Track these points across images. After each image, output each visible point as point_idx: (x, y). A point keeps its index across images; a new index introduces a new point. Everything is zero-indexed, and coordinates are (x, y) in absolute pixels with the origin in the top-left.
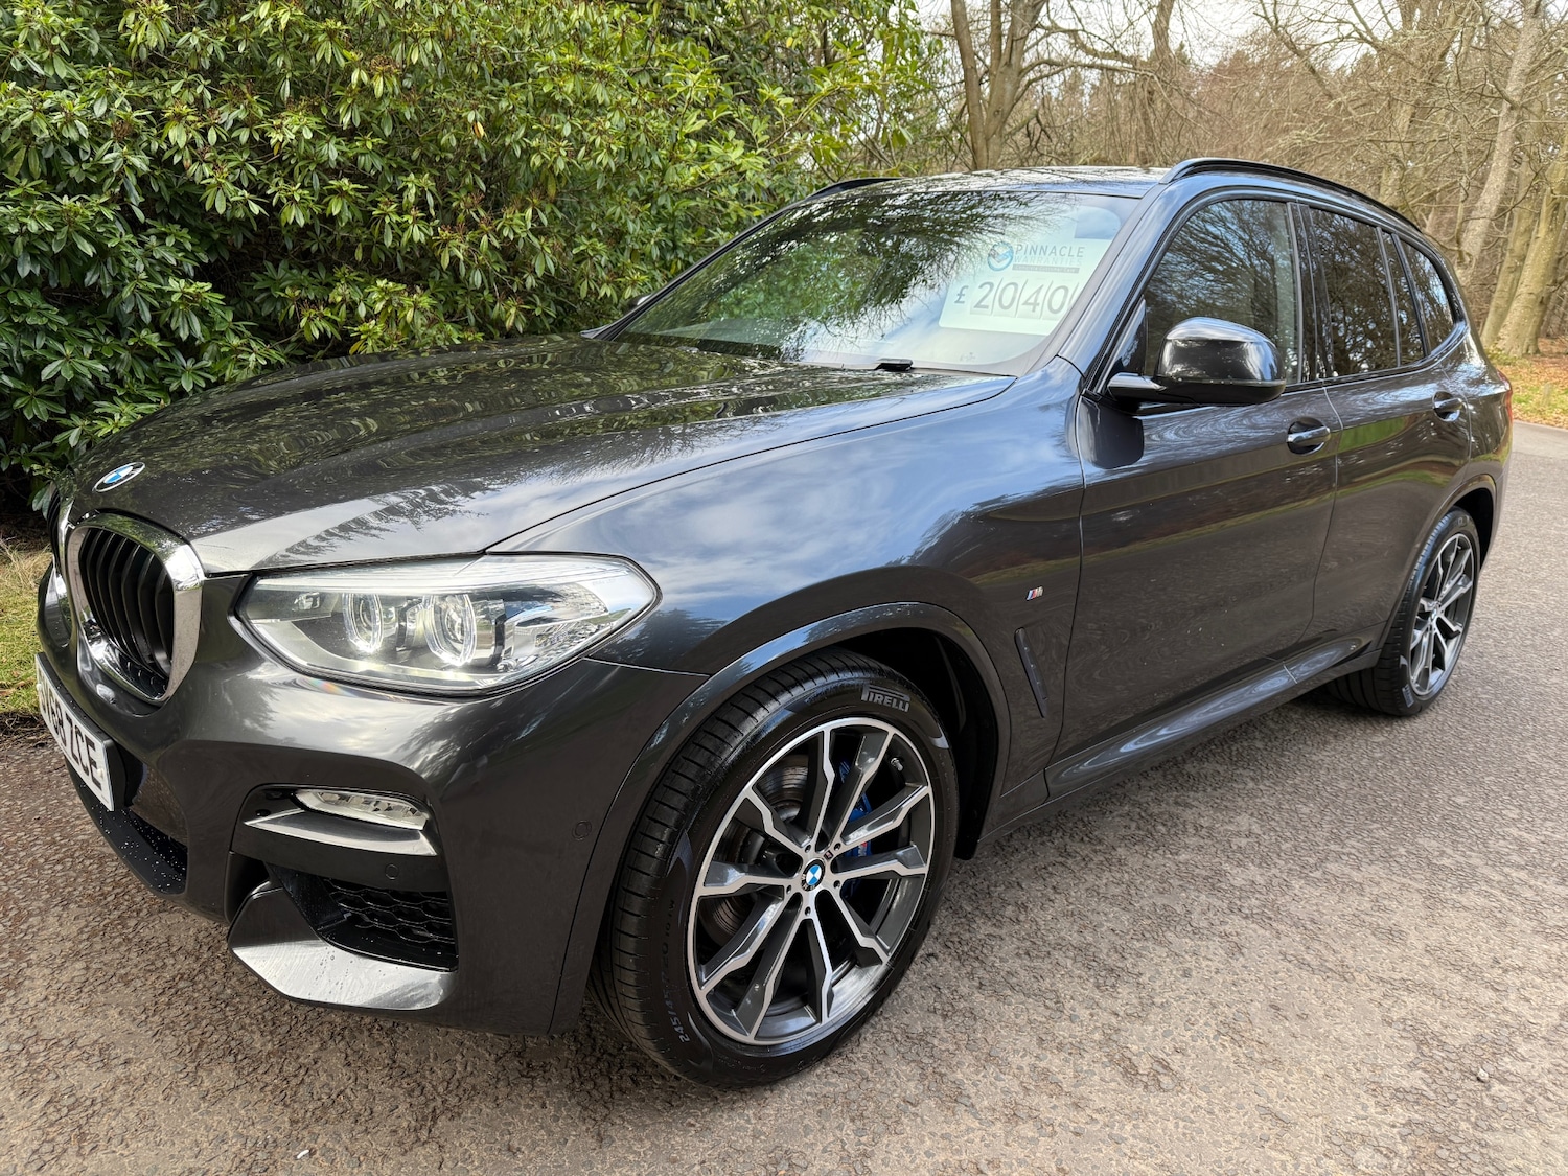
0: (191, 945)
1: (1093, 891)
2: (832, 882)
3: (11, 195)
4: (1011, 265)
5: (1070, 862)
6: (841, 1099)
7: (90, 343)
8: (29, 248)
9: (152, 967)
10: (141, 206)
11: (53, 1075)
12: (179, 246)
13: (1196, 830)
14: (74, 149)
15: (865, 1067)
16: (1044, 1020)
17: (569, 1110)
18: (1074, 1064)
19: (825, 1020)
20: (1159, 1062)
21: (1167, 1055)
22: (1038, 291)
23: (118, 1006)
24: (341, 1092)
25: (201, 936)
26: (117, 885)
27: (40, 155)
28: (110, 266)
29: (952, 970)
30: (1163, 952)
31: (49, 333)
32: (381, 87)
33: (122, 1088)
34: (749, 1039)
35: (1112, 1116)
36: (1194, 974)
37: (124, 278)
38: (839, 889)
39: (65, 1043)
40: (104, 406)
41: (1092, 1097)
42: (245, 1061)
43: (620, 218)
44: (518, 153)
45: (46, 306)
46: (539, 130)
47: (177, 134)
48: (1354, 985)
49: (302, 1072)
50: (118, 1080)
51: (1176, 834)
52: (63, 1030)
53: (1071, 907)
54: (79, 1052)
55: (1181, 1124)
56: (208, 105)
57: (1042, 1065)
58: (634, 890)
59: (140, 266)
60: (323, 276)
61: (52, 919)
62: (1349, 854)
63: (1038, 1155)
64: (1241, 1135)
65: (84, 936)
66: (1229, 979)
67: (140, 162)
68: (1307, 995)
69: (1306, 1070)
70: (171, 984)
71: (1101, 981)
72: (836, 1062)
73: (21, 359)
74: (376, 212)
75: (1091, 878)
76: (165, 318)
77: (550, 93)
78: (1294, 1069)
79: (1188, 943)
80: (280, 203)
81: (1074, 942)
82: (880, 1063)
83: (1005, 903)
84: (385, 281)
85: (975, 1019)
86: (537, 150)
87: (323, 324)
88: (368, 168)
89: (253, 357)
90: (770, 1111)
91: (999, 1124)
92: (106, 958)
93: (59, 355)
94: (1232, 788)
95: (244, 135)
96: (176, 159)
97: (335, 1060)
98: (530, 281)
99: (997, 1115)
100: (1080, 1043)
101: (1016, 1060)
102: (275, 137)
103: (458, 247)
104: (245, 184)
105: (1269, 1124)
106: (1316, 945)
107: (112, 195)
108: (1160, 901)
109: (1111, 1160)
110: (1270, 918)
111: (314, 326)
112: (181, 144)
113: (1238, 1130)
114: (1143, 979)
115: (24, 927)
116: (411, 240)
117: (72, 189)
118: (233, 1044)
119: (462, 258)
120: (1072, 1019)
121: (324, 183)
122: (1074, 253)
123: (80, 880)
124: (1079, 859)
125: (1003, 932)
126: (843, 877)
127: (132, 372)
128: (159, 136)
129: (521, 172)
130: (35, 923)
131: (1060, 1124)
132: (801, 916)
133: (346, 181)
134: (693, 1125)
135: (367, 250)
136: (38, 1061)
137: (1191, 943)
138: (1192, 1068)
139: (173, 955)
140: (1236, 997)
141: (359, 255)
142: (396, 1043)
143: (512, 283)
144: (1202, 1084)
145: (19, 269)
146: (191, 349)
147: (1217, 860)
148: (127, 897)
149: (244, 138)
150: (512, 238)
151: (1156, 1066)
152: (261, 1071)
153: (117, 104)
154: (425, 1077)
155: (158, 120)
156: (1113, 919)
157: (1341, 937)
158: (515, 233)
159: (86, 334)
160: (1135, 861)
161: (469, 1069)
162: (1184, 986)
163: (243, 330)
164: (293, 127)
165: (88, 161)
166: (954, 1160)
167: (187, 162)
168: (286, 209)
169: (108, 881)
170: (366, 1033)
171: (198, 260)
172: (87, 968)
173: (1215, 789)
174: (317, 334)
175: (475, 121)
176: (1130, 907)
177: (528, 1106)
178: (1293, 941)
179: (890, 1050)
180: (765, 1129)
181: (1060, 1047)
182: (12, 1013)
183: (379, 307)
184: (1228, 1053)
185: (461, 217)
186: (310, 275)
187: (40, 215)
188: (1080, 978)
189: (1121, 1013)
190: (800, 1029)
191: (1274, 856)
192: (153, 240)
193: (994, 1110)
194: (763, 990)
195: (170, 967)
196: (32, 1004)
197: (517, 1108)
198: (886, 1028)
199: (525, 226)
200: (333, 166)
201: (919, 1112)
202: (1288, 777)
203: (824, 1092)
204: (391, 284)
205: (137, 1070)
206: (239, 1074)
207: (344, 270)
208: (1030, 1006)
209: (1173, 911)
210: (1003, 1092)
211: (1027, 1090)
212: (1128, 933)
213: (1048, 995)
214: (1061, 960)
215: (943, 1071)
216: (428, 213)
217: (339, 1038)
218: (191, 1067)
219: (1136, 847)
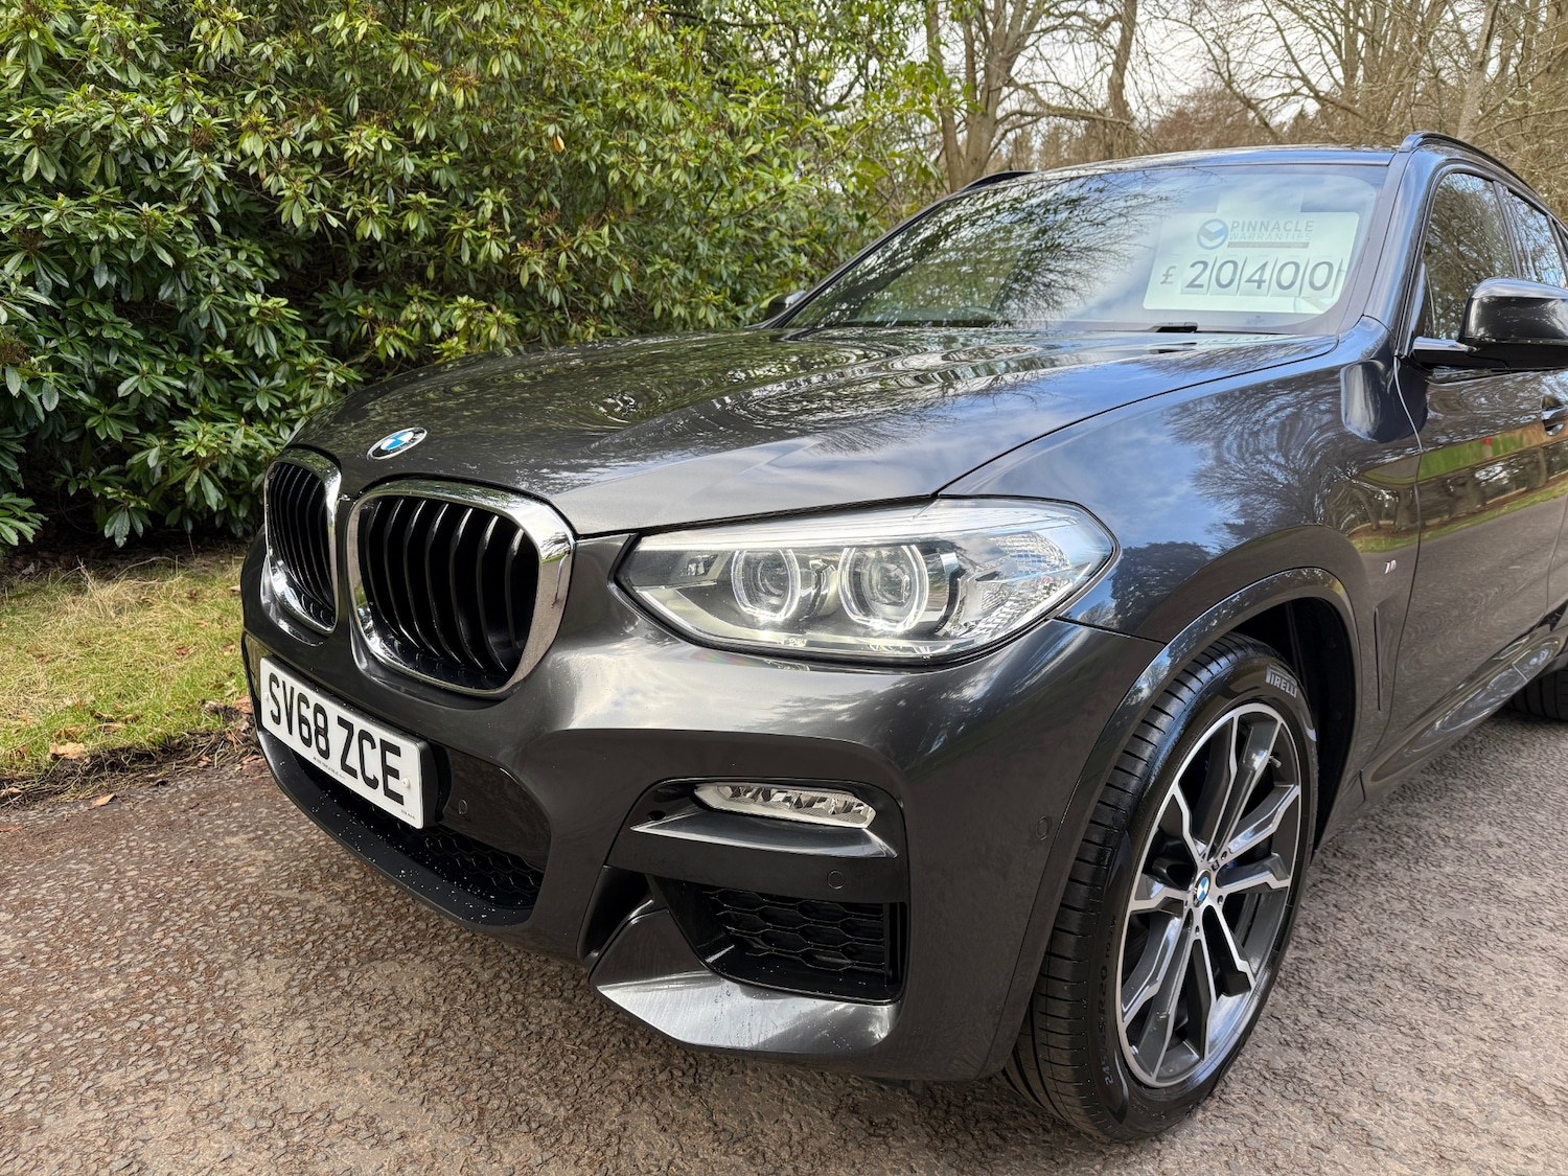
0: (421, 997)
1: (1378, 907)
2: (1216, 897)
3: (89, 201)
4: (1226, 243)
5: (1336, 878)
6: (1242, 1149)
7: (163, 360)
8: (106, 257)
9: (387, 1024)
10: (218, 218)
12: (251, 261)
13: (1443, 840)
14: (149, 156)
16: (1410, 1049)
18: (1472, 1097)
19: (1207, 1058)
22: (1263, 267)
23: (365, 1069)
24: (670, 1163)
25: (429, 985)
26: (310, 932)
27: (117, 162)
28: (184, 279)
30: (1489, 969)
31: (122, 348)
32: (462, 99)
34: (1152, 1080)
36: (1535, 991)
37: (198, 291)
38: (1222, 904)
39: (321, 1116)
40: (181, 426)
42: (542, 1130)
43: (691, 238)
44: (593, 169)
45: (120, 319)
46: (615, 146)
47: (251, 144)
49: (615, 1140)
50: (401, 1159)
51: (1427, 846)
52: (312, 1101)
53: (1365, 926)
54: (340, 1127)
56: (281, 117)
57: (1438, 1099)
59: (215, 280)
60: (389, 296)
61: (250, 973)
65: (295, 991)
67: (219, 170)
70: (417, 1043)
71: (1444, 1003)
72: (1212, 1104)
73: (93, 375)
74: (454, 227)
75: (1367, 894)
76: (240, 333)
77: (623, 110)
79: (1508, 960)
80: (355, 219)
81: (1391, 963)
82: (1261, 1104)
84: (466, 297)
85: (1336, 1051)
86: (613, 166)
87: (398, 344)
88: (443, 183)
89: (330, 376)
90: (1169, 1164)
92: (330, 1015)
93: (135, 370)
94: (1454, 798)
95: (317, 148)
96: (252, 171)
97: (645, 1124)
98: (608, 300)
99: (1423, 1159)
100: (1464, 1072)
101: (1405, 1093)
102: (352, 148)
103: (537, 263)
104: (318, 197)
107: (190, 204)
108: (1453, 915)
111: (387, 344)
112: (259, 153)
114: (1488, 999)
115: (220, 982)
116: (489, 255)
117: (150, 197)
118: (519, 1110)
119: (542, 274)
120: (1437, 1045)
121: (399, 197)
122: (1302, 226)
123: (265, 928)
124: (1343, 874)
125: (1310, 955)
126: (1226, 891)
127: (205, 391)
128: (233, 147)
129: (594, 190)
130: (232, 977)
132: (1193, 937)
133: (423, 195)
135: (439, 269)
136: (297, 1139)
137: (1512, 960)
139: (406, 1008)
141: (431, 273)
142: (706, 1102)
143: (587, 302)
145: (96, 279)
146: (265, 368)
147: (1484, 871)
148: (326, 945)
149: (317, 151)
150: (591, 255)
152: (566, 1140)
153: (195, 111)
154: (759, 1141)
155: (234, 132)
156: (1417, 938)
158: (594, 251)
159: (157, 350)
160: (1401, 875)
161: (806, 1130)
162: (1534, 1006)
163: (316, 347)
164: (365, 140)
165: (164, 169)
167: (262, 174)
168: (362, 224)
169: (298, 927)
170: (667, 1092)
171: (269, 275)
172: (312, 1027)
173: (1437, 799)
174: (392, 353)
175: (555, 135)
176: (1426, 923)
179: (1263, 1089)
181: (1445, 1079)
182: (244, 1083)
183: (460, 324)
185: (537, 234)
186: (376, 295)
187: (121, 223)
188: (1420, 1001)
189: (1487, 1038)
191: (1539, 865)
192: (228, 253)
193: (1417, 1153)
194: (1167, 1018)
195: (408, 1023)
196: (264, 1071)
198: (1244, 1064)
199: (604, 244)
200: (408, 179)
201: (1336, 1159)
202: (1503, 786)
203: (1219, 1141)
204: (472, 301)
205: (419, 1145)
206: (541, 1146)
207: (413, 289)
208: (1386, 1035)
209: (1474, 927)
210: (1414, 1132)
211: (1439, 1129)
212: (1440, 951)
213: (1397, 1021)
214: (1390, 983)
215: (1336, 1111)
216: (504, 228)
217: (639, 1099)
218: (482, 1140)
219: (1395, 860)
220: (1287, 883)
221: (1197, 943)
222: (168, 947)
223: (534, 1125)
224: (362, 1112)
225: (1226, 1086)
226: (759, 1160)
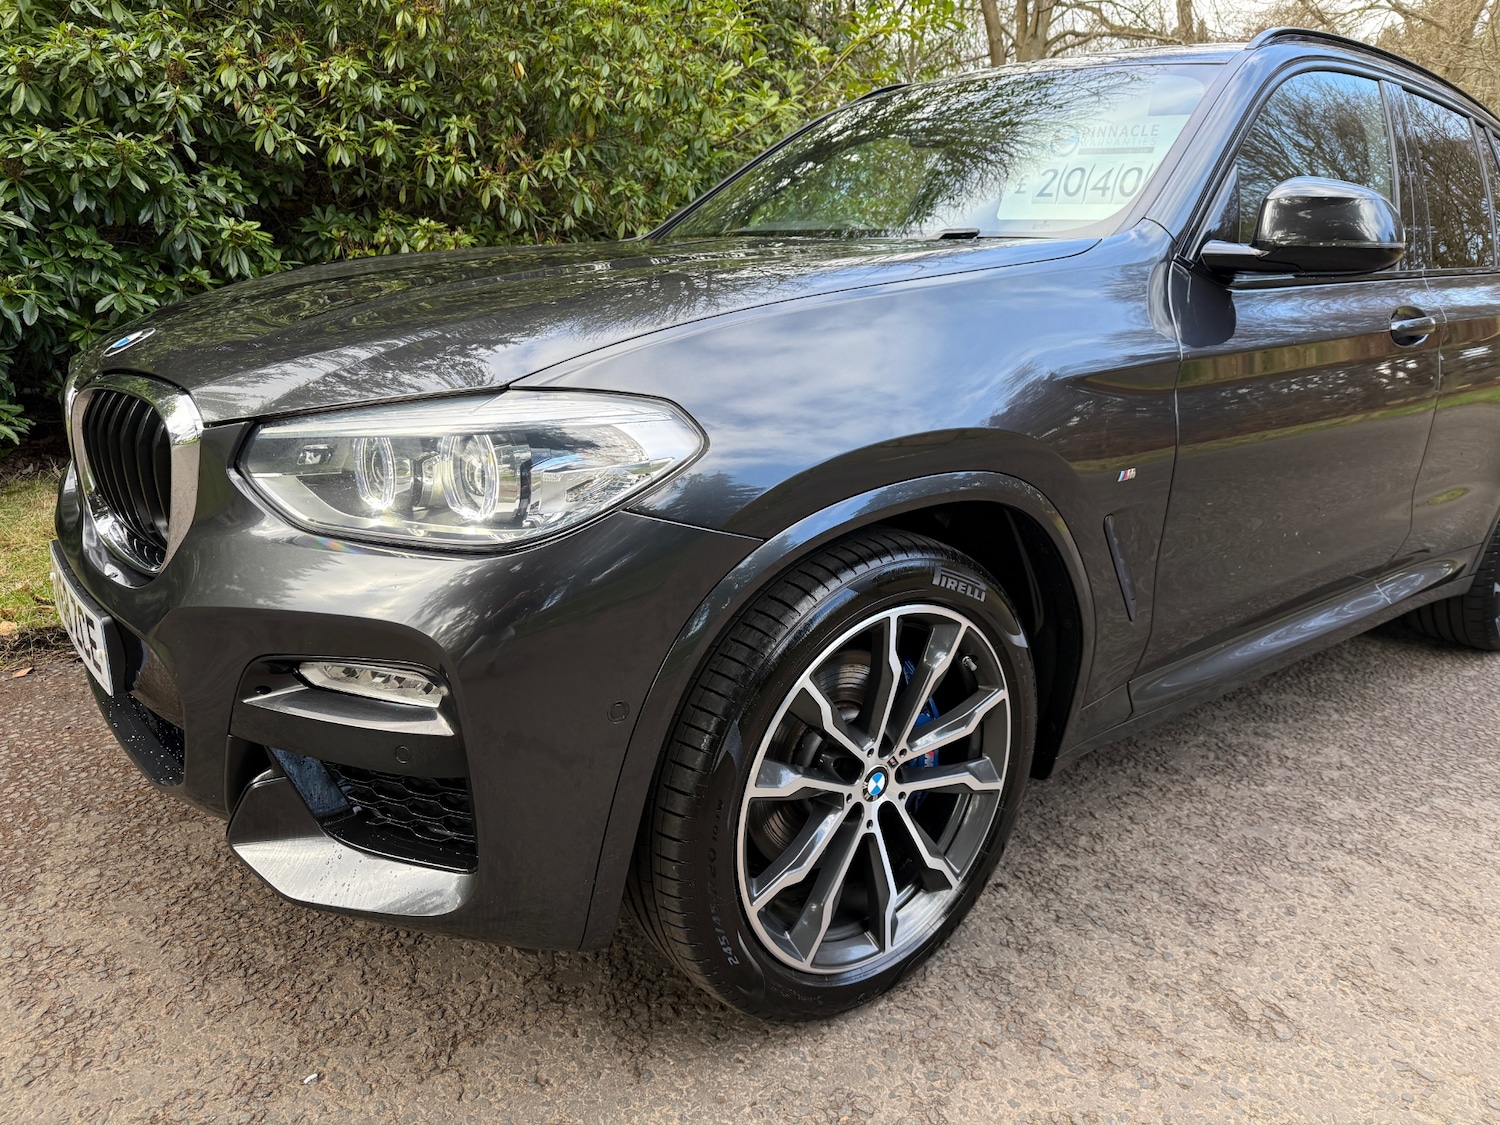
0: (208, 855)
1: (1175, 822)
2: (896, 793)
3: (69, 132)
5: (1146, 792)
6: (908, 1038)
7: (143, 279)
8: (85, 184)
9: (167, 876)
10: (192, 145)
11: (53, 985)
12: (229, 187)
13: (1281, 760)
14: (130, 91)
15: (934, 1004)
16: (1133, 957)
17: (603, 1040)
18: (1173, 1007)
19: (889, 949)
20: (1272, 1007)
21: (1280, 1000)
22: (1108, 174)
23: (128, 914)
24: (356, 1012)
26: (139, 793)
27: (97, 95)
28: (163, 204)
29: (1024, 901)
30: (1260, 887)
31: (104, 269)
32: (425, 28)
33: (123, 1001)
34: (805, 965)
35: (1224, 1067)
36: (1299, 911)
37: (176, 216)
38: (904, 801)
39: (70, 951)
41: (1196, 1044)
42: (255, 976)
43: (658, 160)
44: (558, 94)
45: (101, 242)
46: (578, 71)
47: (228, 77)
48: (1486, 928)
49: (316, 989)
50: (121, 992)
51: (1259, 765)
52: (69, 938)
53: (1151, 839)
54: (83, 961)
55: (1307, 1079)
56: (258, 50)
57: (1136, 1006)
58: (677, 787)
59: (192, 205)
60: (369, 221)
61: (70, 826)
62: (1456, 789)
63: (1142, 1109)
64: (1379, 1094)
65: (102, 843)
66: (1340, 918)
67: (193, 103)
68: (1432, 938)
69: (1446, 1022)
70: (185, 894)
71: (1193, 916)
72: (900, 996)
73: (77, 294)
74: (419, 152)
75: (1170, 809)
76: (215, 255)
77: (589, 35)
78: (1431, 1021)
79: (1287, 879)
80: (327, 144)
81: (1158, 875)
82: (950, 999)
83: (1078, 833)
84: (427, 219)
85: (1055, 955)
86: (576, 90)
88: (412, 110)
90: (827, 1048)
91: (1092, 1072)
92: (121, 866)
93: (114, 289)
94: (1315, 720)
95: (292, 78)
96: (227, 101)
97: (351, 977)
98: (569, 222)
99: (1089, 1061)
100: (1177, 983)
101: (1104, 1000)
102: (322, 79)
103: (499, 187)
104: (294, 127)
105: (1410, 1081)
106: (1435, 884)
107: (166, 134)
108: (1251, 833)
109: (1228, 1117)
110: (1378, 854)
113: (1374, 1087)
114: (1242, 916)
115: (42, 832)
116: (452, 182)
117: (128, 127)
118: (244, 957)
119: (502, 197)
120: (1164, 957)
121: (368, 124)
122: (1148, 131)
123: (103, 788)
124: (1155, 788)
125: (1078, 863)
126: (909, 788)
128: (211, 80)
129: (560, 114)
130: (54, 829)
131: (1163, 1074)
132: (862, 830)
133: (390, 122)
134: (742, 1062)
135: (410, 193)
136: (40, 969)
137: (1291, 879)
138: (1311, 1016)
139: (190, 864)
140: (1350, 938)
141: (402, 198)
142: (416, 961)
143: (551, 224)
144: (1324, 1034)
145: (76, 204)
147: (1308, 792)
148: (148, 805)
149: (293, 82)
150: (551, 177)
151: (1268, 1012)
152: (272, 986)
153: (171, 45)
154: (446, 999)
155: (211, 64)
156: (1199, 852)
157: (1462, 876)
158: (554, 173)
159: (140, 270)
160: (1216, 791)
161: (494, 992)
162: (1289, 924)
164: (340, 70)
165: (143, 101)
166: (1043, 1111)
167: (238, 104)
168: (332, 151)
169: (131, 789)
170: (385, 950)
171: (248, 200)
172: (101, 875)
173: (1296, 720)
175: (516, 61)
176: (1218, 839)
177: (558, 1034)
178: (1409, 881)
179: (960, 985)
180: (823, 1068)
181: (1154, 988)
182: (19, 919)
183: (421, 245)
184: (1351, 999)
185: (502, 158)
186: (356, 218)
187: (95, 152)
188: (1169, 912)
189: (1220, 953)
190: (861, 958)
191: (1372, 790)
192: (205, 180)
193: (1085, 1055)
194: (821, 911)
195: (186, 876)
196: (41, 910)
197: (546, 1036)
198: (954, 961)
199: (565, 166)
200: (378, 107)
201: (998, 1056)
202: (1375, 710)
203: (888, 1030)
204: (433, 222)
205: (142, 982)
206: (248, 989)
207: (388, 212)
208: (1115, 942)
209: (1267, 844)
210: (1093, 1036)
211: (1120, 1034)
212: (1218, 867)
213: (1135, 931)
214: (1146, 894)
215: (1023, 1010)
216: (470, 154)
217: (357, 954)
218: (198, 981)
219: (1218, 777)
220: (998, 785)
221: (868, 839)
222: (12, 800)
223: (251, 971)
224: (108, 950)
225: (924, 980)
226: (437, 1016)
